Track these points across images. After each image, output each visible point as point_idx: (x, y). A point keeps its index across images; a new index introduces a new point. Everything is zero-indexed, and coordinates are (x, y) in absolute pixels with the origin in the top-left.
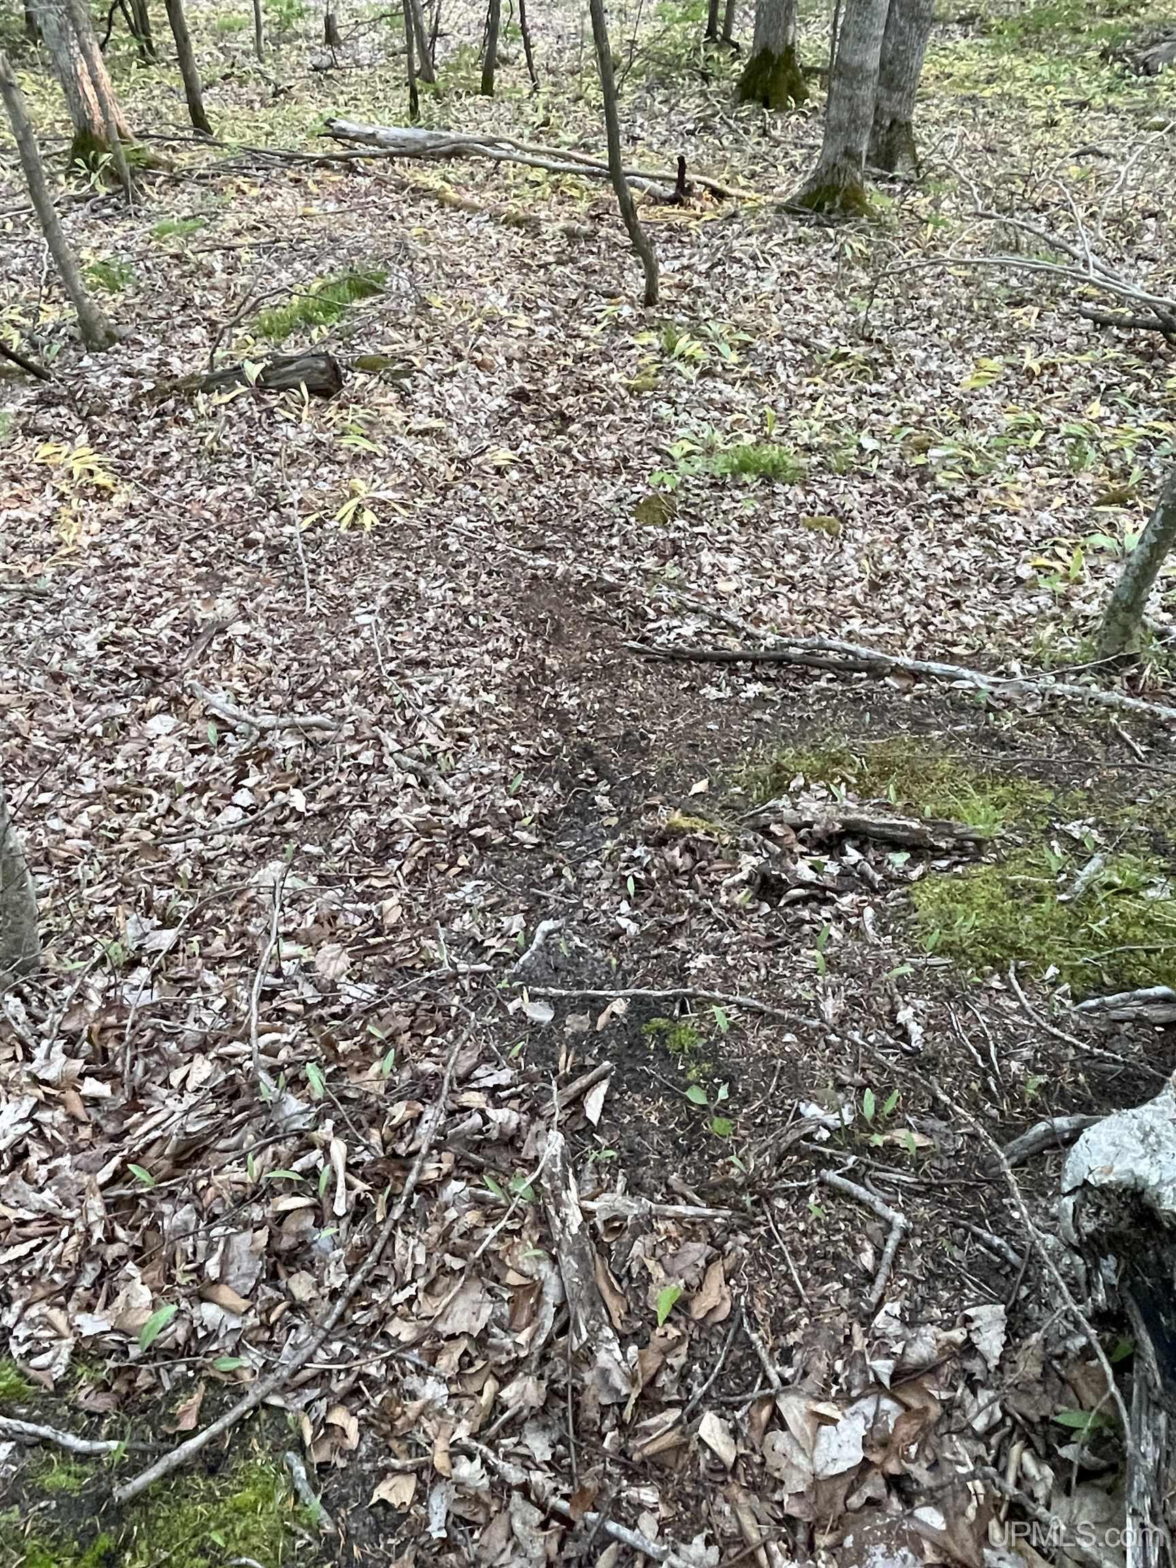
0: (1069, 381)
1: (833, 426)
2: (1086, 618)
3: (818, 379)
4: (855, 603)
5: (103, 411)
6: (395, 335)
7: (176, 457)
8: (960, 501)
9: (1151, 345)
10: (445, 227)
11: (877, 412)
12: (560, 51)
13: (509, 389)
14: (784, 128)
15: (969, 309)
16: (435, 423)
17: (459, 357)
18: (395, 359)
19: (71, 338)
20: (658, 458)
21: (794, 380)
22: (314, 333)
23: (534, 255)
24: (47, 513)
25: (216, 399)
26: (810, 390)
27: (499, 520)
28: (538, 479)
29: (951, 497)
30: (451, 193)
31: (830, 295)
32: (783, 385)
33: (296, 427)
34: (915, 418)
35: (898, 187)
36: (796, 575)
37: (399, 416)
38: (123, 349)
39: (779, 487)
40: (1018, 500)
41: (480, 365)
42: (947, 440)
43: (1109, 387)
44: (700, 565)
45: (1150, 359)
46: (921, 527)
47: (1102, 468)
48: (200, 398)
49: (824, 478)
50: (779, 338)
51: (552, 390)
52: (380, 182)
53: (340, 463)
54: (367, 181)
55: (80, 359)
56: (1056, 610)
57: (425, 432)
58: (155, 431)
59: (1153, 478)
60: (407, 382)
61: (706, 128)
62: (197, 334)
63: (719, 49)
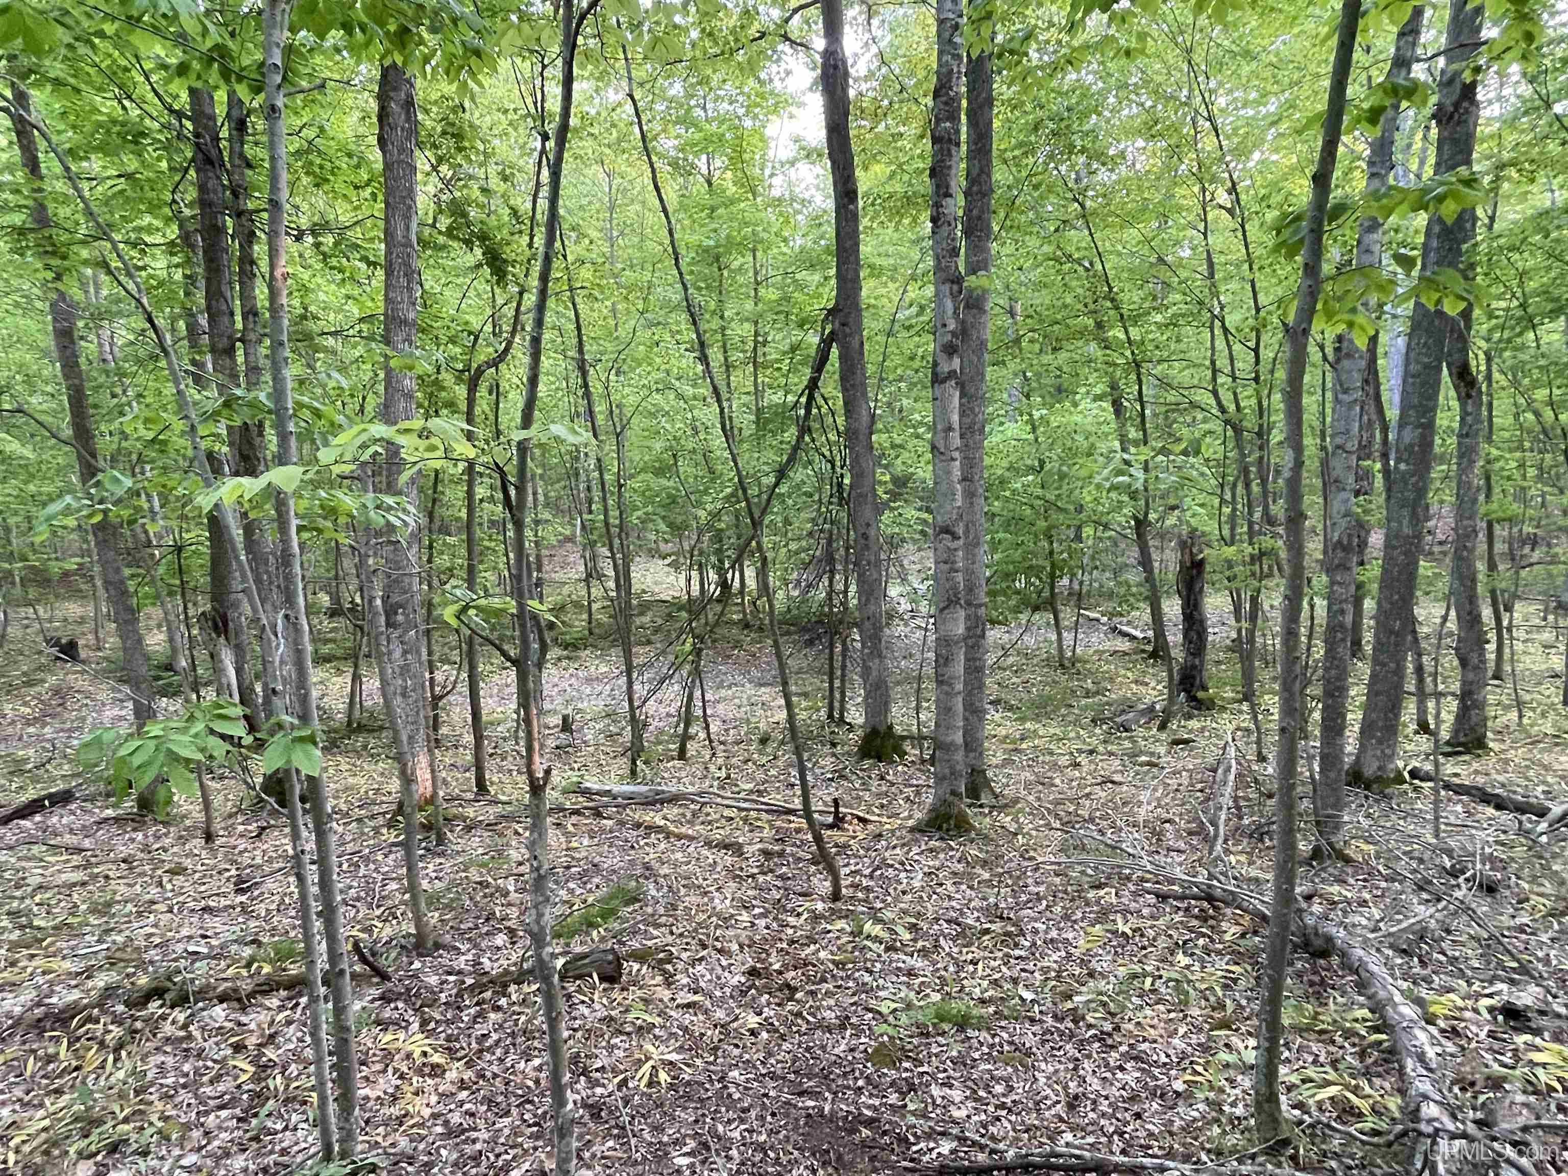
0: (1154, 939)
1: (995, 983)
2: (1238, 1118)
3: (973, 949)
4: (1061, 1120)
5: (433, 1003)
6: (655, 933)
7: (495, 1036)
8: (1110, 1035)
9: (1201, 910)
10: (673, 852)
11: (1023, 970)
12: (726, 730)
13: (743, 969)
14: (895, 774)
15: (1065, 892)
16: (696, 998)
17: (704, 946)
18: (658, 950)
19: (402, 947)
20: (870, 1015)
21: (955, 950)
22: (595, 933)
23: (741, 869)
24: (391, 1090)
25: (526, 988)
26: (970, 957)
27: (764, 1071)
28: (783, 1037)
29: (1102, 1032)
30: (672, 828)
31: (964, 887)
32: (949, 954)
33: (589, 1006)
34: (1053, 974)
35: (987, 811)
36: (1008, 1101)
37: (666, 994)
38: (445, 954)
39: (970, 1033)
40: (1152, 1031)
41: (720, 951)
42: (1084, 989)
43: (1185, 943)
44: (932, 1097)
45: (1206, 921)
46: (1089, 1057)
47: (1203, 1003)
48: (512, 988)
49: (1003, 1023)
50: (937, 920)
51: (776, 967)
52: (621, 823)
53: (628, 1034)
54: (610, 822)
55: (411, 963)
56: (1214, 1114)
57: (688, 1006)
58: (475, 1017)
59: (1243, 1008)
60: (669, 967)
61: (842, 777)
62: (500, 939)
63: (838, 726)
